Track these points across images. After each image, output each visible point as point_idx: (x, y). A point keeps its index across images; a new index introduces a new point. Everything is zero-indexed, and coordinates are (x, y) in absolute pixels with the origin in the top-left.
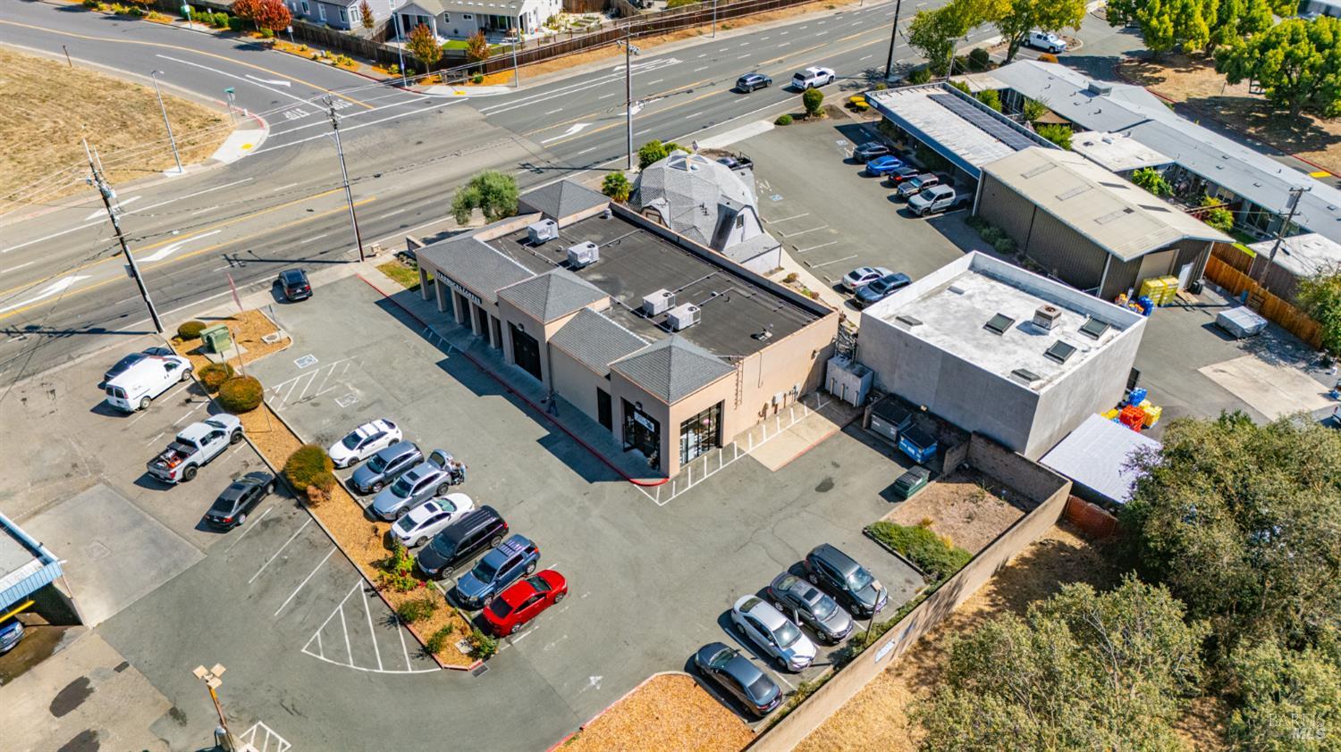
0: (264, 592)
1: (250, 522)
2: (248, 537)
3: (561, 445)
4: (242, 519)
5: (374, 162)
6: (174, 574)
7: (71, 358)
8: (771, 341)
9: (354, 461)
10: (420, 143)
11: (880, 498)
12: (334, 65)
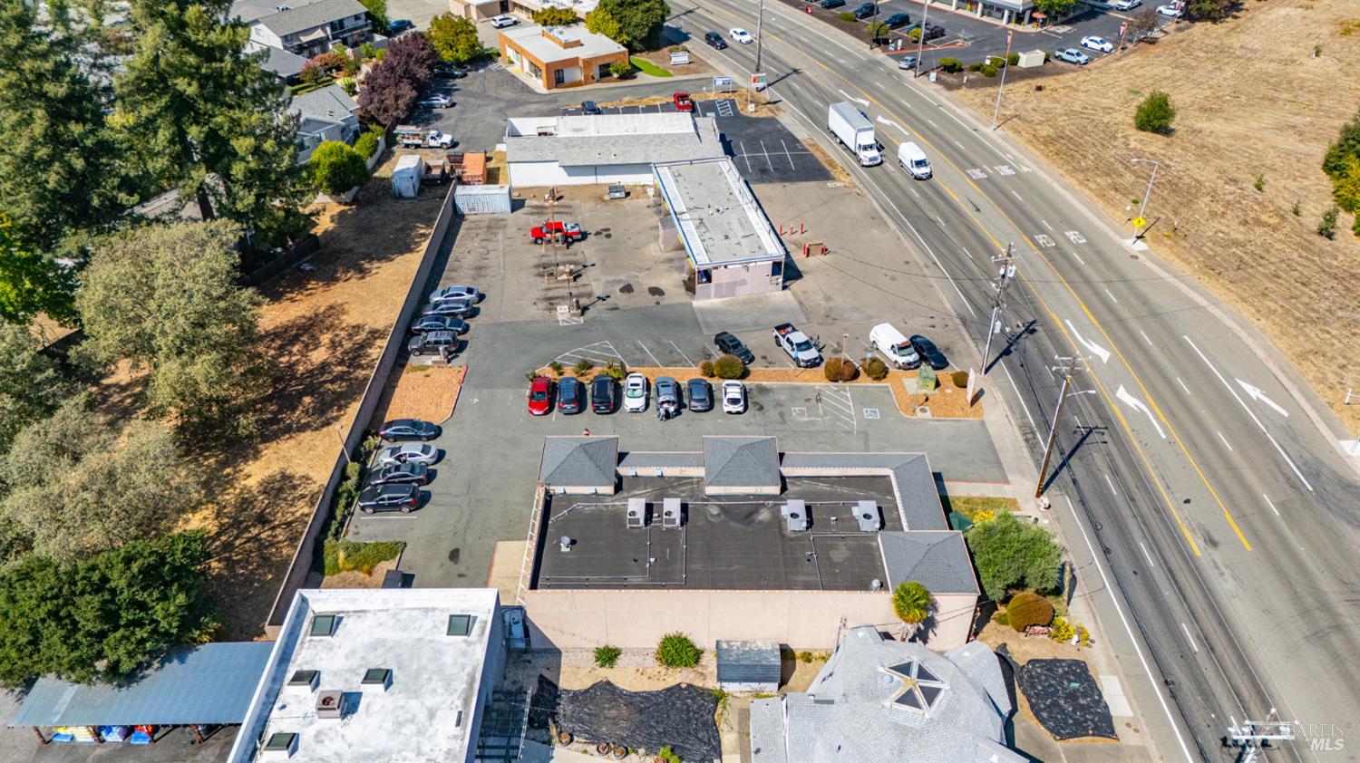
11: (412, 573)
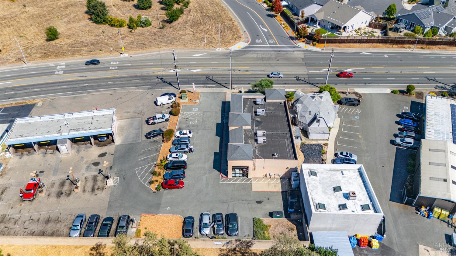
0: (142, 154)
1: (153, 139)
2: (150, 142)
3: (217, 157)
4: (152, 138)
5: (262, 62)
6: (134, 142)
7: (161, 88)
8: (275, 158)
9: (179, 137)
10: (278, 60)
11: (268, 213)
12: (283, 27)
